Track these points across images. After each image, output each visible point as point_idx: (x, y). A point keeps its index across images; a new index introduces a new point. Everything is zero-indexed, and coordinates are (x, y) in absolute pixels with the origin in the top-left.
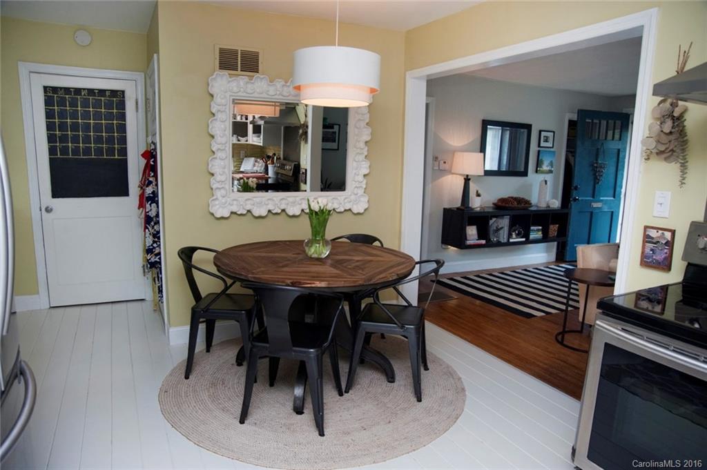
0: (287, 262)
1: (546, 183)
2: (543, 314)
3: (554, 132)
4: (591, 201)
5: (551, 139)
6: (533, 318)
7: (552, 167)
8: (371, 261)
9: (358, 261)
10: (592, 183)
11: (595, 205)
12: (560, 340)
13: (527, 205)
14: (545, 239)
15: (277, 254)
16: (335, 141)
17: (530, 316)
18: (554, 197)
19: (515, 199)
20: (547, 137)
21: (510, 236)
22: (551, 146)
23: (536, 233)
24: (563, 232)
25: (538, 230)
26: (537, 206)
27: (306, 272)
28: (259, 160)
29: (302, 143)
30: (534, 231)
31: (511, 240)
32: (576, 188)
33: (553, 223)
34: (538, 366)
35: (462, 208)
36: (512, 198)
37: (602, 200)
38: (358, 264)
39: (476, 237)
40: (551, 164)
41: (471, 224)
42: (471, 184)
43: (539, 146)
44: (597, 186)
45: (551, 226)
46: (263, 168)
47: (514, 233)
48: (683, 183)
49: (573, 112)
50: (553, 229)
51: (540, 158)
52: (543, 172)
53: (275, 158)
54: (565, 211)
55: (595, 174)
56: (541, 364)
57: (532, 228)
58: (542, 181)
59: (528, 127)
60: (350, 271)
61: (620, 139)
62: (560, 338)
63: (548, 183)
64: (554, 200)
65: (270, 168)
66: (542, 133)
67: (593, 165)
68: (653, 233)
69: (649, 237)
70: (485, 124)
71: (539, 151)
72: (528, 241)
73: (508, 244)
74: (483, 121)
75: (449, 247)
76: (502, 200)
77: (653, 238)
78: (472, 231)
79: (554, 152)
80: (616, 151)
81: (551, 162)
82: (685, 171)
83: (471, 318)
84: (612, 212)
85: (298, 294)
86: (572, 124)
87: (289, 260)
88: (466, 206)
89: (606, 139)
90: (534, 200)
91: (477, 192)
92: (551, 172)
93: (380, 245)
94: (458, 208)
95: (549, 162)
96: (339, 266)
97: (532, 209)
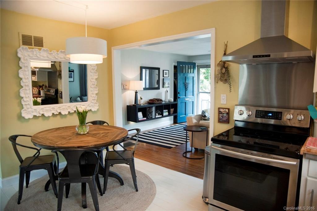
0: (70, 138)
1: (167, 92)
2: (175, 146)
3: (169, 71)
4: (185, 98)
5: (167, 74)
6: (172, 148)
7: (169, 85)
8: (108, 132)
9: (102, 133)
10: (184, 91)
11: (186, 99)
12: (185, 156)
13: (161, 102)
14: (169, 115)
15: (63, 134)
16: (72, 78)
17: (170, 148)
18: (171, 97)
19: (156, 99)
20: (166, 73)
21: (155, 115)
22: (168, 76)
23: (166, 113)
24: (175, 111)
25: (166, 112)
26: (165, 102)
27: (81, 141)
28: (34, 88)
29: (59, 79)
30: (165, 112)
31: (156, 117)
32: (179, 93)
33: (172, 108)
34: (180, 168)
35: (135, 105)
36: (155, 99)
37: (189, 97)
38: (103, 134)
39: (142, 117)
40: (169, 84)
41: (139, 111)
42: (138, 94)
43: (163, 77)
44: (187, 91)
45: (171, 109)
46: (37, 92)
47: (157, 114)
48: (231, 91)
49: (175, 62)
50: (172, 110)
51: (164, 81)
52: (166, 87)
53: (44, 87)
54: (176, 103)
55: (185, 87)
56: (181, 167)
57: (164, 111)
58: (166, 91)
59: (159, 69)
60: (102, 138)
61: (193, 73)
62: (185, 155)
63: (168, 92)
64: (171, 99)
65: (42, 92)
66: (164, 71)
67: (184, 83)
68: (222, 110)
69: (220, 112)
70: (142, 68)
71: (163, 79)
72: (163, 117)
73: (155, 118)
74: (141, 67)
75: (130, 122)
76: (151, 100)
77: (222, 112)
78: (140, 115)
79: (169, 79)
80: (192, 77)
81: (169, 83)
82: (231, 87)
83: (147, 152)
84: (193, 102)
85: (83, 152)
86: (175, 67)
87: (70, 136)
88: (137, 104)
89: (188, 73)
90: (163, 99)
91: (141, 97)
92: (169, 87)
93: (107, 125)
94: (133, 105)
95: (168, 83)
96: (95, 136)
97: (163, 103)
